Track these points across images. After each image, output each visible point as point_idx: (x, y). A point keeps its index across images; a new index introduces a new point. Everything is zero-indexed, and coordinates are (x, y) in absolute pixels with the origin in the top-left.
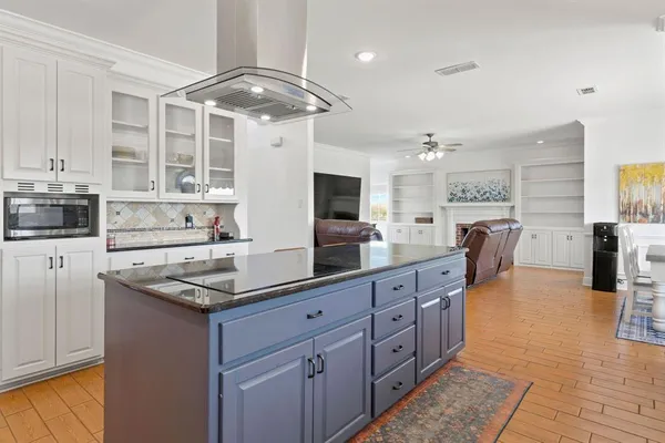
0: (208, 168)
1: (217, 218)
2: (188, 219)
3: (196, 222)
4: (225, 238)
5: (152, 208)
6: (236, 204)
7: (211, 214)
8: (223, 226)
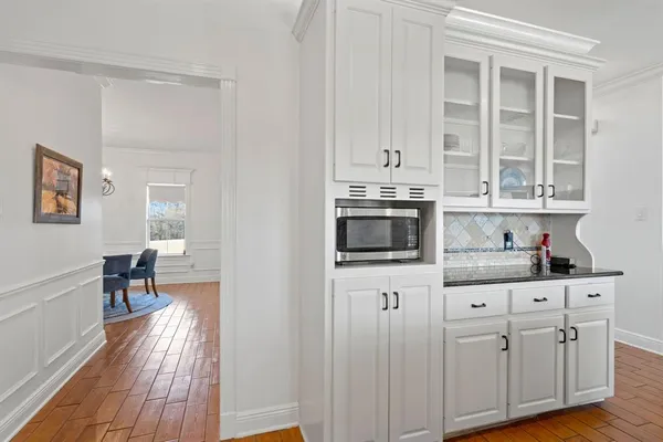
0: (551, 161)
1: (546, 236)
2: (507, 237)
3: (518, 241)
4: (561, 267)
5: (466, 221)
6: (581, 215)
7: (535, 230)
8: (556, 249)
